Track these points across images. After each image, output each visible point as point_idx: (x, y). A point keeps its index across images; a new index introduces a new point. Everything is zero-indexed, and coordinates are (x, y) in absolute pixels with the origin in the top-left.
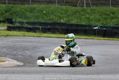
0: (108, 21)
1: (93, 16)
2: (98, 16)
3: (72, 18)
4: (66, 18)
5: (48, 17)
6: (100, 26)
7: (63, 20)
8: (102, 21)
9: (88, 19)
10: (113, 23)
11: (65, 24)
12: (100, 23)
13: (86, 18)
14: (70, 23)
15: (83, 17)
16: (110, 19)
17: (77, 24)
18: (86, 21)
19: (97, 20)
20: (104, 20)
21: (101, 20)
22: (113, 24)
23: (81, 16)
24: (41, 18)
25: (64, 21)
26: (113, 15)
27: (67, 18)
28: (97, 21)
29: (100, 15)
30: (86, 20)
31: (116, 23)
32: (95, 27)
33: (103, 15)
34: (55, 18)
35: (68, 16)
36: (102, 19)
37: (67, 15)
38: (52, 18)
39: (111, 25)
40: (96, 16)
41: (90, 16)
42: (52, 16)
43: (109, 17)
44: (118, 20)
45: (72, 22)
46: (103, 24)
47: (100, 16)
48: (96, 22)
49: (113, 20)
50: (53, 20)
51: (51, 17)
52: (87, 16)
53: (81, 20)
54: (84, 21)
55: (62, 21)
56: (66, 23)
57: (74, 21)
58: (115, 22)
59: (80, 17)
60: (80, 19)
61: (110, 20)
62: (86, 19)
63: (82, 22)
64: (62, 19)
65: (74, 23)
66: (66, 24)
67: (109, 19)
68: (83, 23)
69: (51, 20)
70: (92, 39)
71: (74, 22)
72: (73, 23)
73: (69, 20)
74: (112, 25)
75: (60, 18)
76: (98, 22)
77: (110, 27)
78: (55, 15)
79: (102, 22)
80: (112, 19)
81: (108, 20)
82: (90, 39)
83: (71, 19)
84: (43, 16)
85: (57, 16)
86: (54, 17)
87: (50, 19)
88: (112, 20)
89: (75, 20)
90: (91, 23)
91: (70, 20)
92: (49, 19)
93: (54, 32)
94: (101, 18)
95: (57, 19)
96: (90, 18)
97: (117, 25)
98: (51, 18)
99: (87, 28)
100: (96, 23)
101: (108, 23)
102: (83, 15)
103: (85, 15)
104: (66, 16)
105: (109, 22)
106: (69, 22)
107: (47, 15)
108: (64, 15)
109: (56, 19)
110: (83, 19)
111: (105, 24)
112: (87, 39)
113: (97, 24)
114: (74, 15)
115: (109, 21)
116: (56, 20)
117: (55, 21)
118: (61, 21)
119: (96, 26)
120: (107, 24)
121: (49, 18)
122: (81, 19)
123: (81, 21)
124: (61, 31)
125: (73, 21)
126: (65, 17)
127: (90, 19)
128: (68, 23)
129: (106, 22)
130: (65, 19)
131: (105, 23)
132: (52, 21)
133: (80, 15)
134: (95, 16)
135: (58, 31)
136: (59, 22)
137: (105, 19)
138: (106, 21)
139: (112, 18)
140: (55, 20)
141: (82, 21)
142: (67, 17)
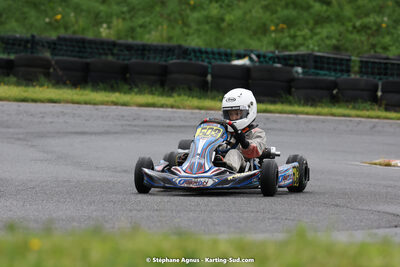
0: (299, 33)
1: (238, 13)
2: (257, 13)
3: (148, 19)
4: (120, 21)
5: (47, 16)
6: (258, 56)
7: (109, 28)
8: (275, 31)
9: (218, 23)
10: (322, 40)
11: (114, 44)
12: (265, 40)
13: (208, 20)
14: (138, 41)
15: (196, 15)
16: (311, 22)
17: (166, 43)
18: (206, 32)
19: (254, 28)
20: (282, 30)
21: (273, 28)
22: (319, 46)
23: (188, 11)
24: (17, 21)
25: (112, 32)
26: (325, 8)
27: (124, 19)
28: (255, 33)
29: (266, 8)
30: (207, 27)
31: (334, 42)
32: (240, 56)
33: (279, 9)
34: (73, 20)
35: (132, 10)
36: (277, 25)
37: (125, 9)
38: (63, 17)
39: (313, 50)
40: (250, 11)
41: (223, 11)
42: (60, 9)
43: (305, 14)
44: (342, 29)
45: (147, 36)
46: (277, 46)
47: (268, 14)
48: (251, 37)
49: (322, 27)
50: (66, 28)
51: (59, 17)
52: (214, 10)
53: (186, 29)
54: (198, 30)
55: (105, 32)
56: (121, 41)
57: (153, 33)
58: (328, 37)
59: (181, 15)
60: (180, 22)
61: (311, 30)
62: (208, 23)
63: (189, 39)
64: (105, 26)
65: (155, 43)
66: (120, 45)
67: (307, 23)
68: (195, 42)
69: (56, 28)
70: (172, 107)
71: (154, 37)
72: (149, 42)
73: (132, 30)
74: (316, 48)
75: (97, 20)
76: (259, 40)
77: (270, 58)
78: (77, 9)
79: (273, 35)
80: (317, 23)
81: (299, 30)
82: (162, 106)
83: (141, 26)
84: (26, 9)
85: (82, 11)
86: (72, 15)
87: (53, 25)
88: (318, 30)
89: (160, 27)
90: (228, 40)
91: (139, 30)
92: (50, 24)
93: (28, 80)
94: (272, 21)
95: (82, 22)
96: (223, 20)
97: (336, 48)
98: (56, 21)
99: (173, 61)
100: (248, 40)
101: (299, 40)
102: (194, 8)
103: (204, 9)
104: (123, 13)
105: (305, 38)
106: (133, 38)
107: (43, 8)
108: (115, 8)
109: (77, 22)
110: (194, 26)
111: (286, 47)
112: (153, 105)
113: (254, 44)
114: (158, 9)
115: (306, 32)
116: (79, 27)
117: (74, 32)
118: (100, 33)
119: (242, 52)
120: (296, 48)
121: (47, 20)
122: (186, 24)
123: (188, 35)
124: (60, 73)
125: (149, 32)
126: (118, 17)
127: (224, 25)
128: (130, 41)
129: (294, 37)
130: (119, 24)
131: (287, 40)
132: (62, 33)
133: (183, 7)
134: (245, 13)
135: (47, 75)
136: (90, 35)
137: (290, 23)
138: (292, 32)
139: (320, 21)
140: (76, 28)
141: (191, 31)
142: (128, 16)
